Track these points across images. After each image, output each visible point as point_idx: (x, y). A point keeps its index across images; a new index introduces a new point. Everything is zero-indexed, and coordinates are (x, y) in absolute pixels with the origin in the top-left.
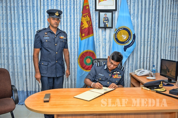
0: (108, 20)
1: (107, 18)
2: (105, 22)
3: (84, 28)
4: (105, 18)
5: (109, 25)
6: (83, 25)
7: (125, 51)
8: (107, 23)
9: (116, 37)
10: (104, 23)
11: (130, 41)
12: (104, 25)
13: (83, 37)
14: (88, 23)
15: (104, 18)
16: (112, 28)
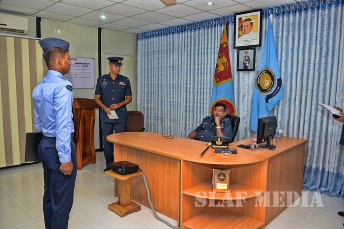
0: (249, 60)
1: (248, 57)
2: (245, 62)
3: (219, 71)
4: (246, 57)
5: (250, 66)
6: (218, 68)
7: (267, 102)
8: (247, 64)
9: (258, 83)
10: (244, 64)
11: (274, 89)
12: (244, 67)
13: (217, 82)
14: (224, 65)
15: (244, 57)
16: (254, 70)
